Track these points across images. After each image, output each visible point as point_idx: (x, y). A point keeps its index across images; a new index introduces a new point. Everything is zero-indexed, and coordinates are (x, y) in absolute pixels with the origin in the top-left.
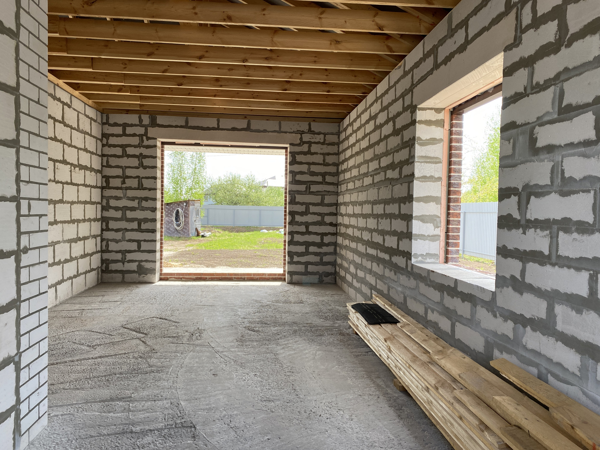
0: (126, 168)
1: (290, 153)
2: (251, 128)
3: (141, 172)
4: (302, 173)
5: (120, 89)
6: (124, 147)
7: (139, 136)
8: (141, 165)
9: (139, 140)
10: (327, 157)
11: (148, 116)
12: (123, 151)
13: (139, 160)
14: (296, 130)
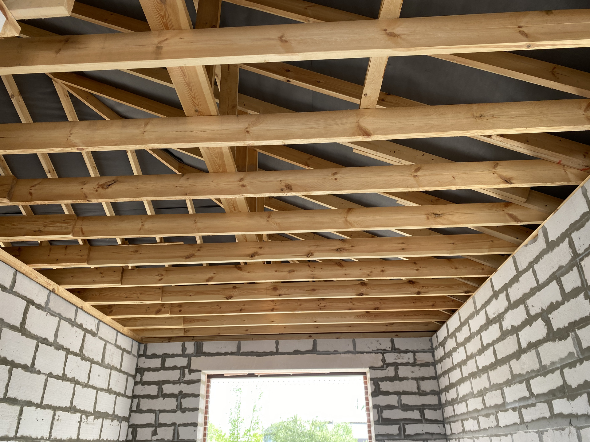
0: (160, 412)
1: (371, 379)
2: (318, 350)
3: (179, 418)
4: (390, 407)
5: (159, 309)
6: (160, 384)
7: (180, 368)
8: (179, 407)
9: (180, 374)
10: (422, 383)
11: (193, 343)
12: (159, 389)
13: (177, 401)
14: (376, 349)
